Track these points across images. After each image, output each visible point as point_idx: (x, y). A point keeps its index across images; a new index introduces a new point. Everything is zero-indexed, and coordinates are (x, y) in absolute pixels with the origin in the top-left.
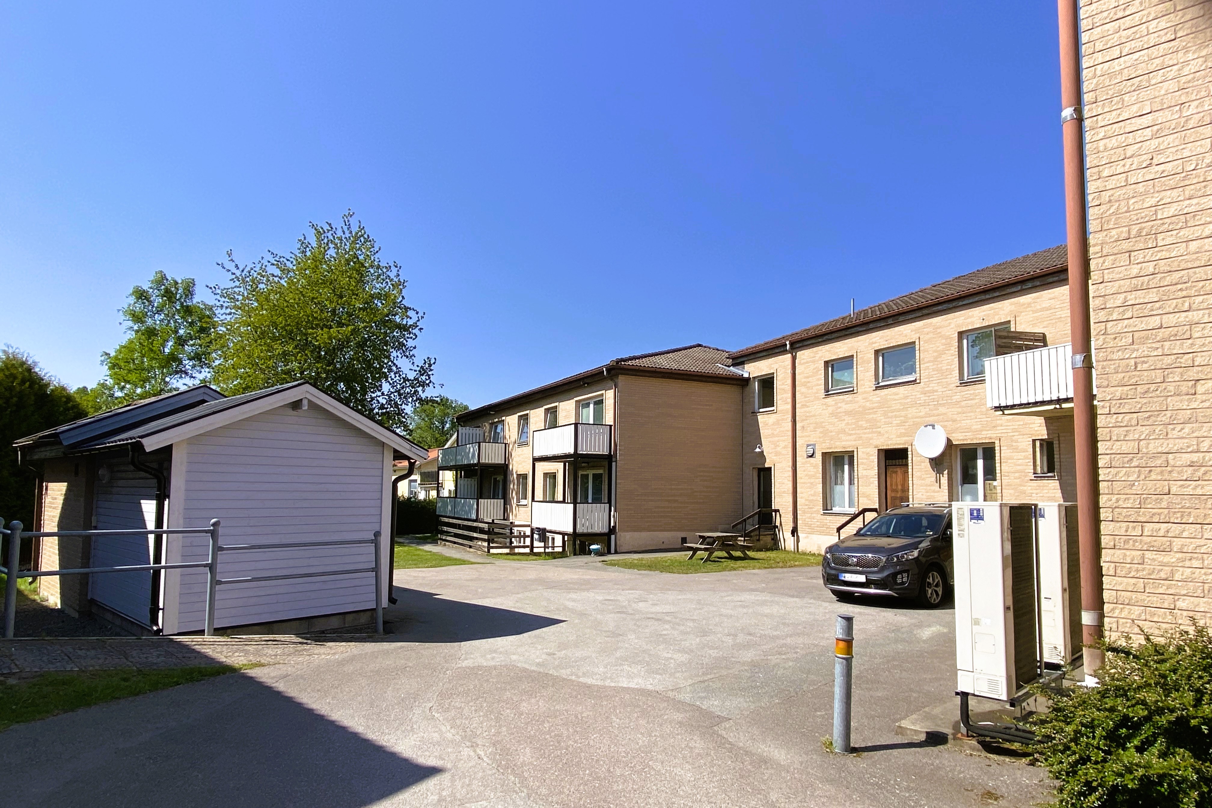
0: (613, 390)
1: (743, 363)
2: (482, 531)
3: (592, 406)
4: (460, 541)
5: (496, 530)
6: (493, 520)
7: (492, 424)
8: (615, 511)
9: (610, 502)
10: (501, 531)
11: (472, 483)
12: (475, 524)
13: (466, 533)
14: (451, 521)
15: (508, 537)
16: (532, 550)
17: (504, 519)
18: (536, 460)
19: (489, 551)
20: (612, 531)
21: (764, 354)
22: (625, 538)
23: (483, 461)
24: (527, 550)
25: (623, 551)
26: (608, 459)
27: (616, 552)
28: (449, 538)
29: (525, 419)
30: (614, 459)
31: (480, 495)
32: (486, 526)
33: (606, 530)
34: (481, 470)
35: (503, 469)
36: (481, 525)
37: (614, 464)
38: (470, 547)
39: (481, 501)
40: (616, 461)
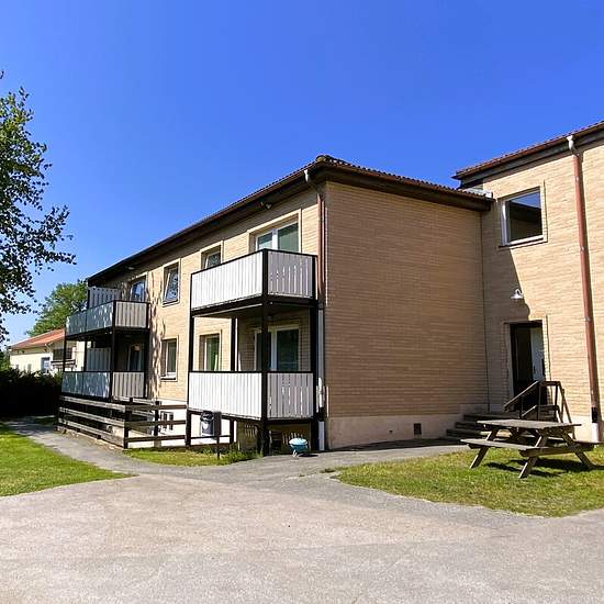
0: (317, 205)
1: (479, 182)
2: (116, 415)
3: (275, 238)
4: (85, 428)
5: (136, 412)
6: (131, 399)
7: (130, 283)
8: (324, 384)
9: (314, 370)
10: (142, 413)
11: (106, 353)
12: (107, 405)
13: (93, 417)
14: (75, 400)
15: (152, 423)
16: (188, 442)
17: (144, 398)
18: (194, 313)
19: (126, 446)
20: (320, 415)
21: (521, 162)
22: (339, 426)
23: (119, 324)
24: (182, 443)
25: (337, 447)
26: (311, 306)
27: (327, 449)
28: (70, 424)
29: (174, 270)
30: (321, 305)
31: (115, 367)
32: (122, 408)
33: (309, 414)
34: (117, 336)
35: (144, 335)
36: (115, 406)
37: (320, 312)
38: (99, 437)
39: (116, 374)
40: (323, 309)
